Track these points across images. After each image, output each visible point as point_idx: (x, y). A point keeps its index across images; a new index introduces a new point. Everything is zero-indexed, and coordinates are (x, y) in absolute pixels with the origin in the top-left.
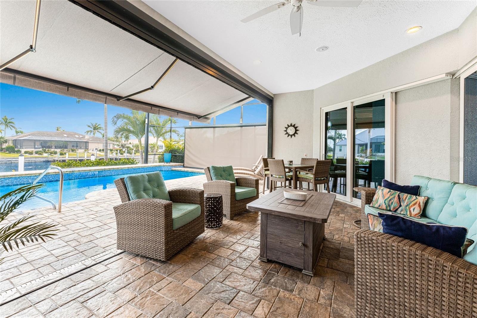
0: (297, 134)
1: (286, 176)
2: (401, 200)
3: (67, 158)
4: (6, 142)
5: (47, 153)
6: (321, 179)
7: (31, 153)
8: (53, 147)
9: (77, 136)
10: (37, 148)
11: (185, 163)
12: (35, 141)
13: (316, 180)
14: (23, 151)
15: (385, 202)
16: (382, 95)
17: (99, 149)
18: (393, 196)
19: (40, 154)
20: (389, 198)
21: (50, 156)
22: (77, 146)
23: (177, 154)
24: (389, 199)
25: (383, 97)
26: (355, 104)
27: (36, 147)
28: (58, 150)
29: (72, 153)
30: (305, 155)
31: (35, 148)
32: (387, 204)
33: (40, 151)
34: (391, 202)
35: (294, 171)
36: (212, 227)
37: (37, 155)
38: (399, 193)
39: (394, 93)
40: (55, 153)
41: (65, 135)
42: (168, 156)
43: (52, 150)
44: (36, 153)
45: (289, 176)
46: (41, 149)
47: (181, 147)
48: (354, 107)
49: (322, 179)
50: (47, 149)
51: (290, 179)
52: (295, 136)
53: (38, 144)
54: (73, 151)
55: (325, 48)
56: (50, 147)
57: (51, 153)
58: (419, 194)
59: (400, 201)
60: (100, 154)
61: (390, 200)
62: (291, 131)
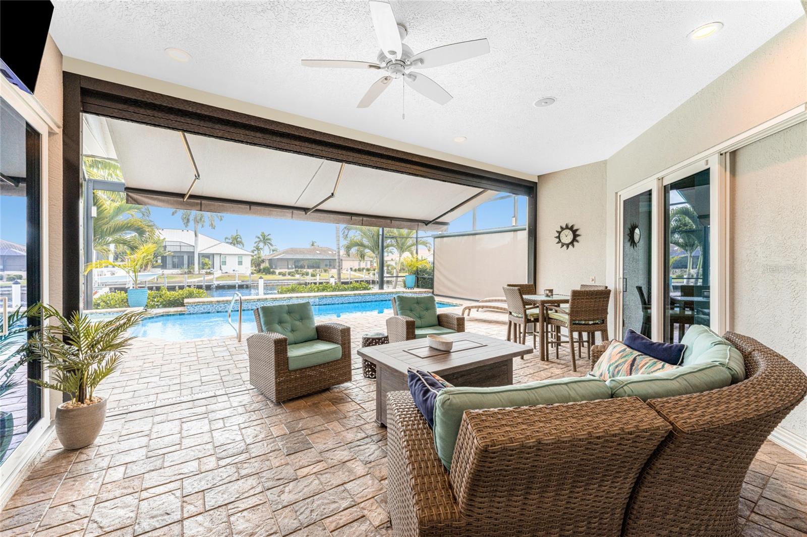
0: (577, 241)
1: (526, 315)
2: (634, 368)
3: (318, 280)
4: (263, 261)
5: (299, 274)
6: (587, 322)
7: (284, 275)
8: (306, 267)
9: (330, 252)
10: (290, 269)
11: (435, 290)
12: (287, 260)
13: (574, 324)
14: (277, 271)
15: (609, 369)
16: (704, 162)
17: (354, 269)
18: (623, 360)
19: (293, 276)
20: (616, 362)
21: (302, 278)
22: (330, 265)
23: (426, 276)
24: (616, 364)
25: (707, 164)
26: (667, 182)
27: (290, 266)
28: (310, 271)
29: (325, 274)
30: (591, 280)
31: (288, 268)
32: (611, 373)
33: (293, 272)
34: (617, 370)
35: (540, 307)
36: (369, 377)
37: (289, 277)
38: (639, 355)
39: (728, 155)
40: (307, 274)
41: (318, 252)
42: (411, 279)
43: (305, 270)
44: (289, 274)
45: (532, 315)
46: (294, 270)
47: (429, 266)
48: (665, 187)
49: (591, 322)
50: (299, 270)
51: (532, 319)
52: (573, 246)
53: (291, 263)
54: (325, 271)
55: (549, 100)
56: (302, 267)
57: (303, 274)
58: (682, 362)
59: (631, 369)
60: (355, 275)
61: (617, 366)
62: (567, 237)
